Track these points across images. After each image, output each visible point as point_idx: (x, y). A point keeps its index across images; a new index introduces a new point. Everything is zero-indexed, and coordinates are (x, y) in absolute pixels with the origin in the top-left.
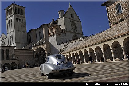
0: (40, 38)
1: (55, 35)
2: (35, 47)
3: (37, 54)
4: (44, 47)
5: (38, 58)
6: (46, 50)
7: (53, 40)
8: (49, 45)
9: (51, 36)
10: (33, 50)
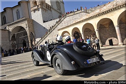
0: (18, 17)
1: (40, 9)
2: (11, 26)
3: (14, 36)
4: (24, 25)
5: (15, 42)
6: (27, 30)
7: (37, 16)
8: (32, 23)
9: (35, 11)
10: (8, 31)
